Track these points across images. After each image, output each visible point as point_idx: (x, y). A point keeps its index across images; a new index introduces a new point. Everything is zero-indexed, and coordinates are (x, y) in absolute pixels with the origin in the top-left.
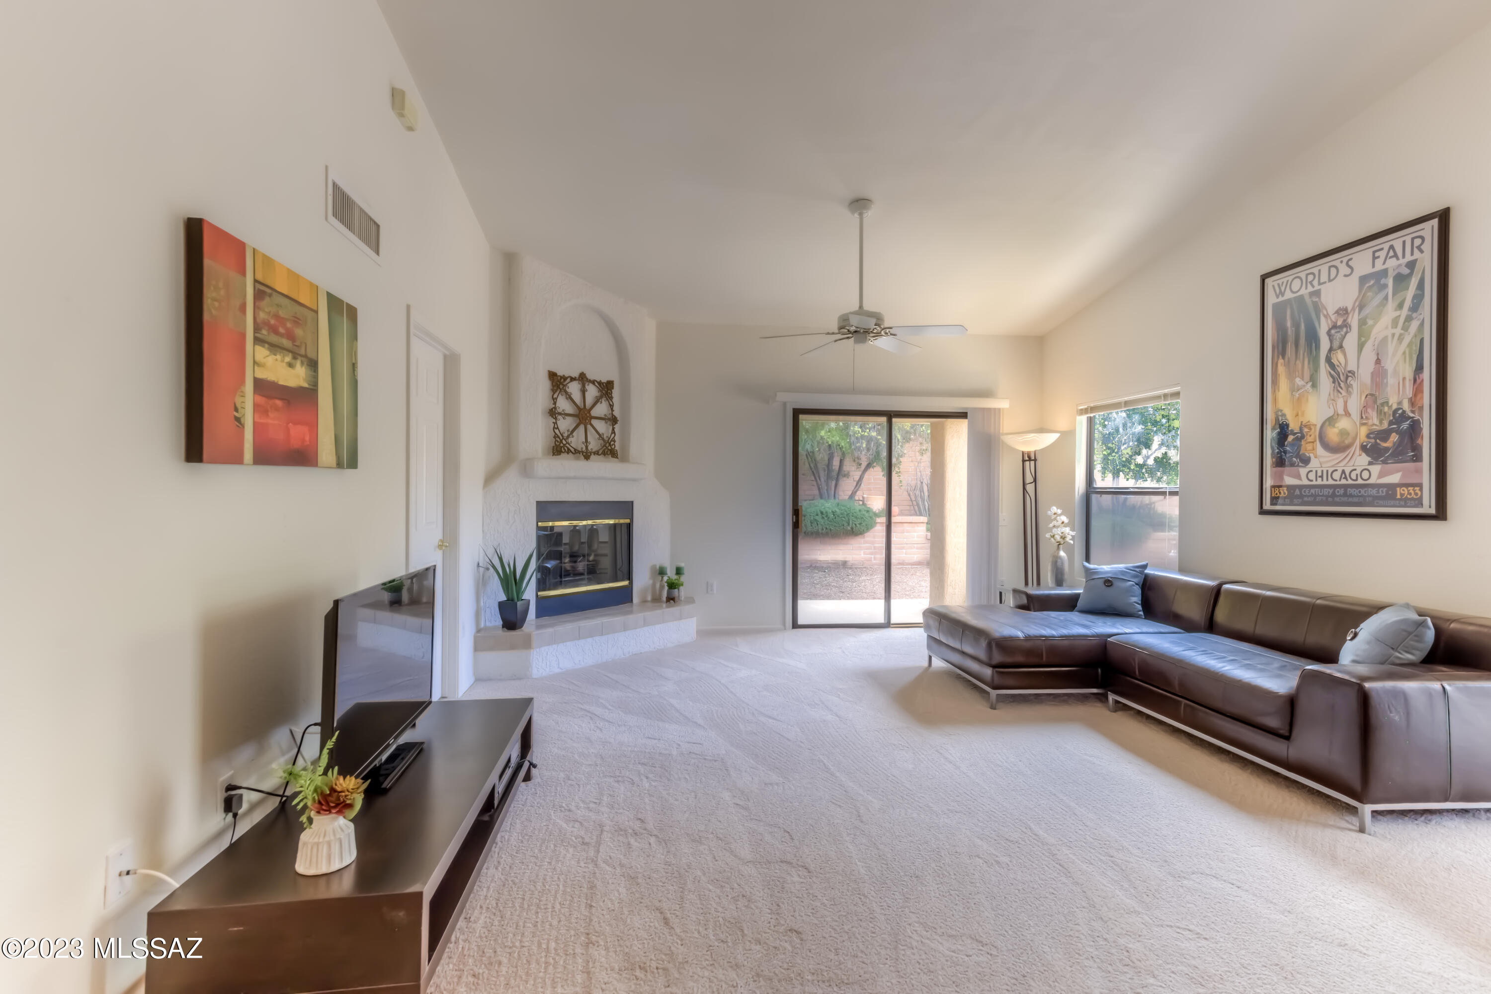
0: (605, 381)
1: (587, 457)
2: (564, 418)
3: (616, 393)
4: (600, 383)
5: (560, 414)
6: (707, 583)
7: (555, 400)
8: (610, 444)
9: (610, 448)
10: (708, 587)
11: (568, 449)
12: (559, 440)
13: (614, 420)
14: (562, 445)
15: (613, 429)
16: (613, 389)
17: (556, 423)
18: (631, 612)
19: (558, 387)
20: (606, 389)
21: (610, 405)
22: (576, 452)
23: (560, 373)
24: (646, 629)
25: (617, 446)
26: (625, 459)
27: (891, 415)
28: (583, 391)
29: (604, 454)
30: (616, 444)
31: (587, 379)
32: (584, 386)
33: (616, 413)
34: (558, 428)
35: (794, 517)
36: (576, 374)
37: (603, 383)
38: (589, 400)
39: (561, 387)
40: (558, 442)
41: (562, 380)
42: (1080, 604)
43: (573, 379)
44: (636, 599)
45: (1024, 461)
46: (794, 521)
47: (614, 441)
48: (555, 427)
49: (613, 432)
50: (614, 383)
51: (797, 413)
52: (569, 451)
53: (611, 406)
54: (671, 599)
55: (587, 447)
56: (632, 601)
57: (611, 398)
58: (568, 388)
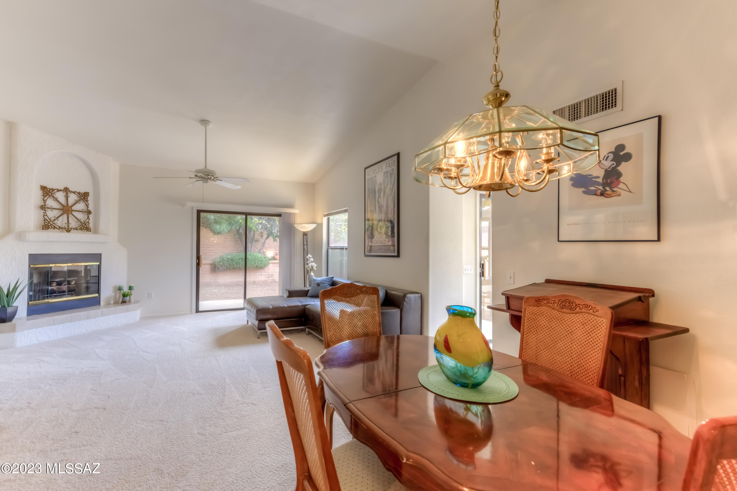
0: (83, 192)
1: (68, 231)
2: (51, 211)
3: (90, 199)
4: (79, 193)
5: (48, 208)
6: (149, 293)
7: (45, 201)
8: (85, 225)
9: (85, 226)
10: (149, 296)
11: (54, 227)
12: (47, 222)
13: (89, 212)
14: (49, 224)
15: (88, 217)
16: (88, 196)
17: (46, 213)
18: (99, 309)
19: (48, 194)
20: (84, 197)
21: (86, 205)
22: (60, 228)
23: (49, 186)
24: (103, 317)
25: (91, 226)
26: (96, 232)
27: (247, 214)
28: (67, 197)
29: (81, 229)
30: (89, 224)
31: (70, 191)
32: (67, 194)
33: (91, 208)
34: (47, 215)
35: (197, 260)
36: (62, 188)
37: (81, 193)
38: (71, 201)
39: (50, 194)
40: (46, 223)
41: (51, 191)
42: (309, 294)
43: (58, 190)
44: (102, 303)
45: (303, 235)
46: (197, 262)
47: (89, 223)
48: (45, 215)
49: (88, 218)
50: (89, 193)
51: (199, 212)
52: (55, 228)
53: (87, 206)
54: (124, 302)
55: (68, 226)
56: (100, 304)
57: (87, 201)
58: (55, 195)
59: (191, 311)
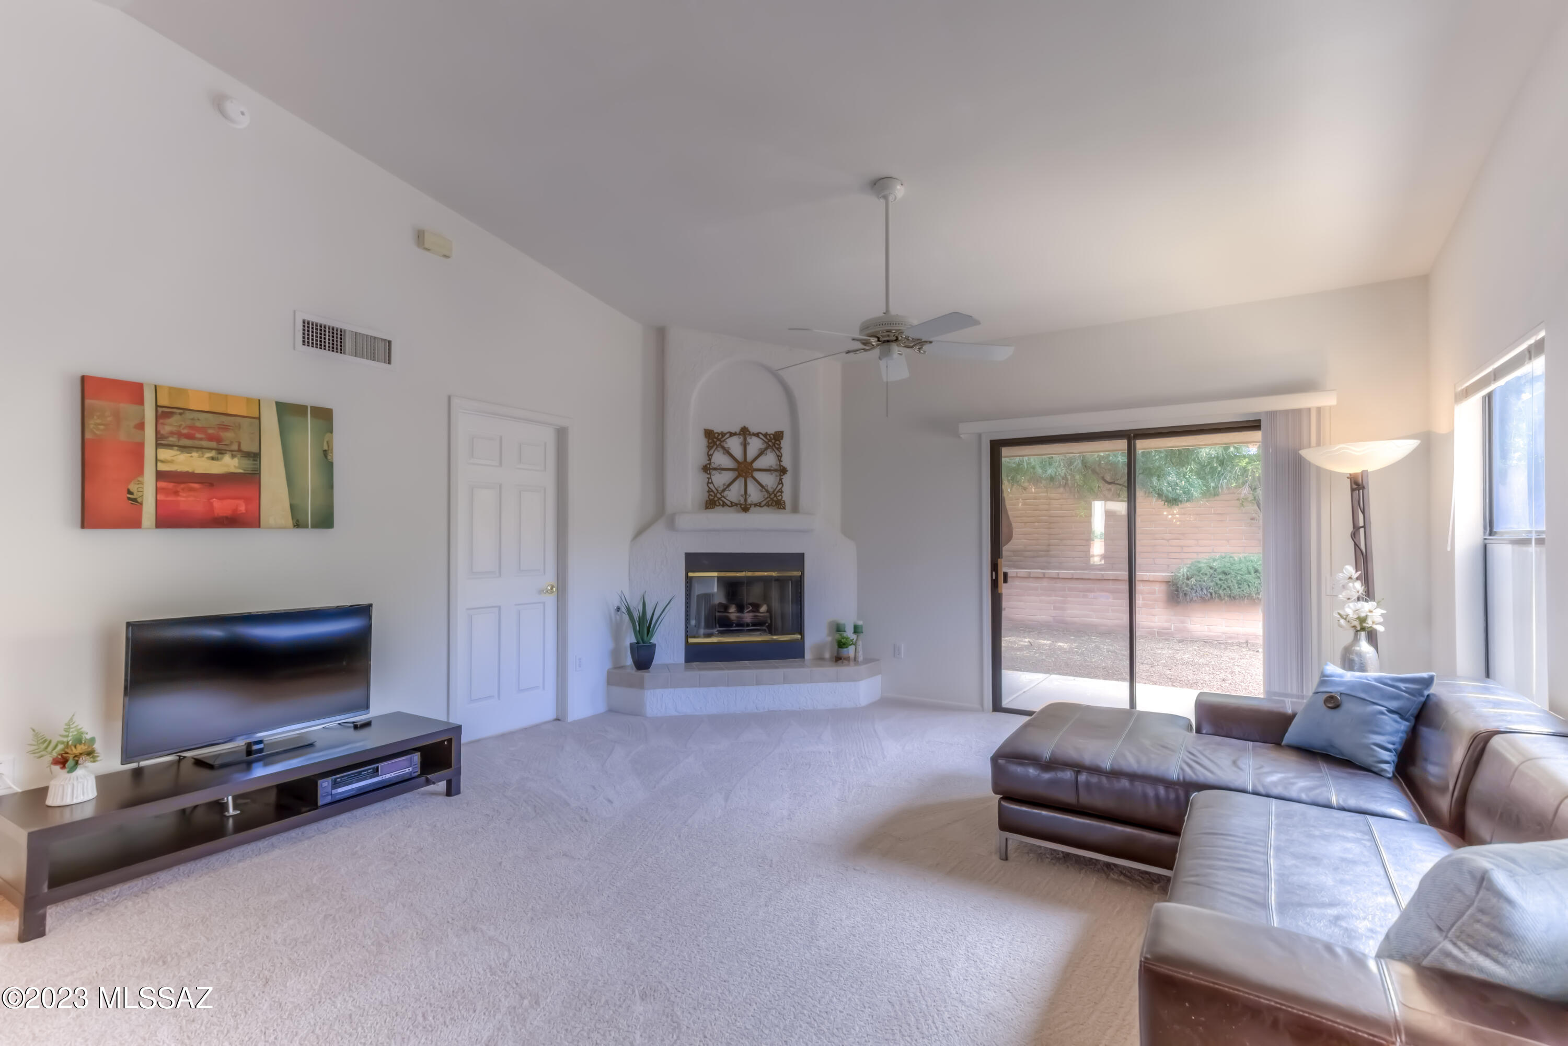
0: (773, 433)
1: (745, 508)
2: (720, 473)
3: (786, 444)
4: (765, 435)
5: (715, 469)
6: (895, 645)
7: (710, 457)
8: (775, 496)
9: (775, 499)
10: (896, 651)
11: (724, 502)
12: (713, 495)
13: (783, 471)
14: (716, 499)
15: (781, 479)
16: (782, 439)
17: (711, 478)
18: (803, 667)
19: (715, 443)
20: (774, 441)
21: (778, 456)
22: (733, 505)
23: (717, 428)
24: (786, 686)
25: (787, 496)
26: (795, 509)
27: (1132, 436)
28: (745, 445)
29: (768, 505)
30: (783, 494)
31: (750, 432)
32: (745, 439)
33: (787, 462)
34: (712, 483)
35: (994, 573)
36: (736, 429)
37: (769, 435)
38: (751, 453)
39: (718, 443)
40: (712, 496)
41: (720, 437)
42: (1291, 736)
43: (732, 434)
44: (808, 655)
46: (994, 578)
47: (782, 492)
48: (710, 482)
49: (781, 482)
50: (784, 433)
51: (996, 447)
52: (724, 505)
53: (779, 458)
54: (838, 659)
55: (746, 500)
56: (803, 657)
57: (779, 449)
58: (727, 443)
59: (982, 704)
